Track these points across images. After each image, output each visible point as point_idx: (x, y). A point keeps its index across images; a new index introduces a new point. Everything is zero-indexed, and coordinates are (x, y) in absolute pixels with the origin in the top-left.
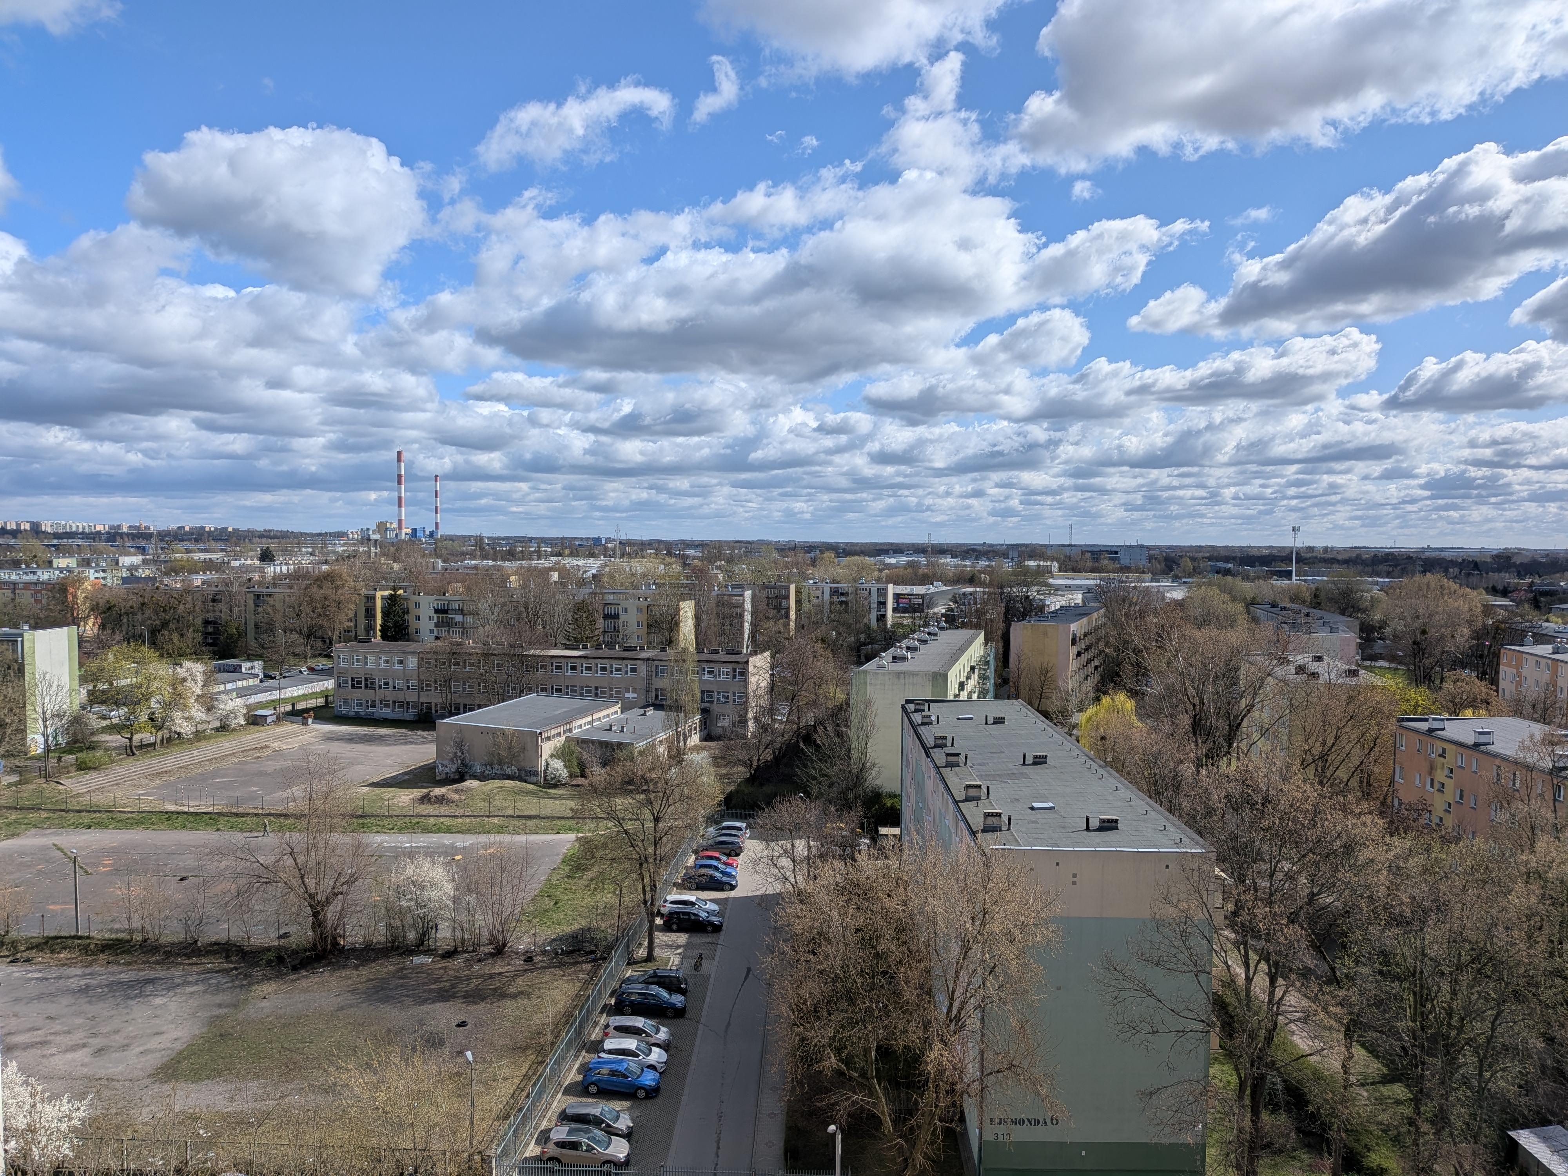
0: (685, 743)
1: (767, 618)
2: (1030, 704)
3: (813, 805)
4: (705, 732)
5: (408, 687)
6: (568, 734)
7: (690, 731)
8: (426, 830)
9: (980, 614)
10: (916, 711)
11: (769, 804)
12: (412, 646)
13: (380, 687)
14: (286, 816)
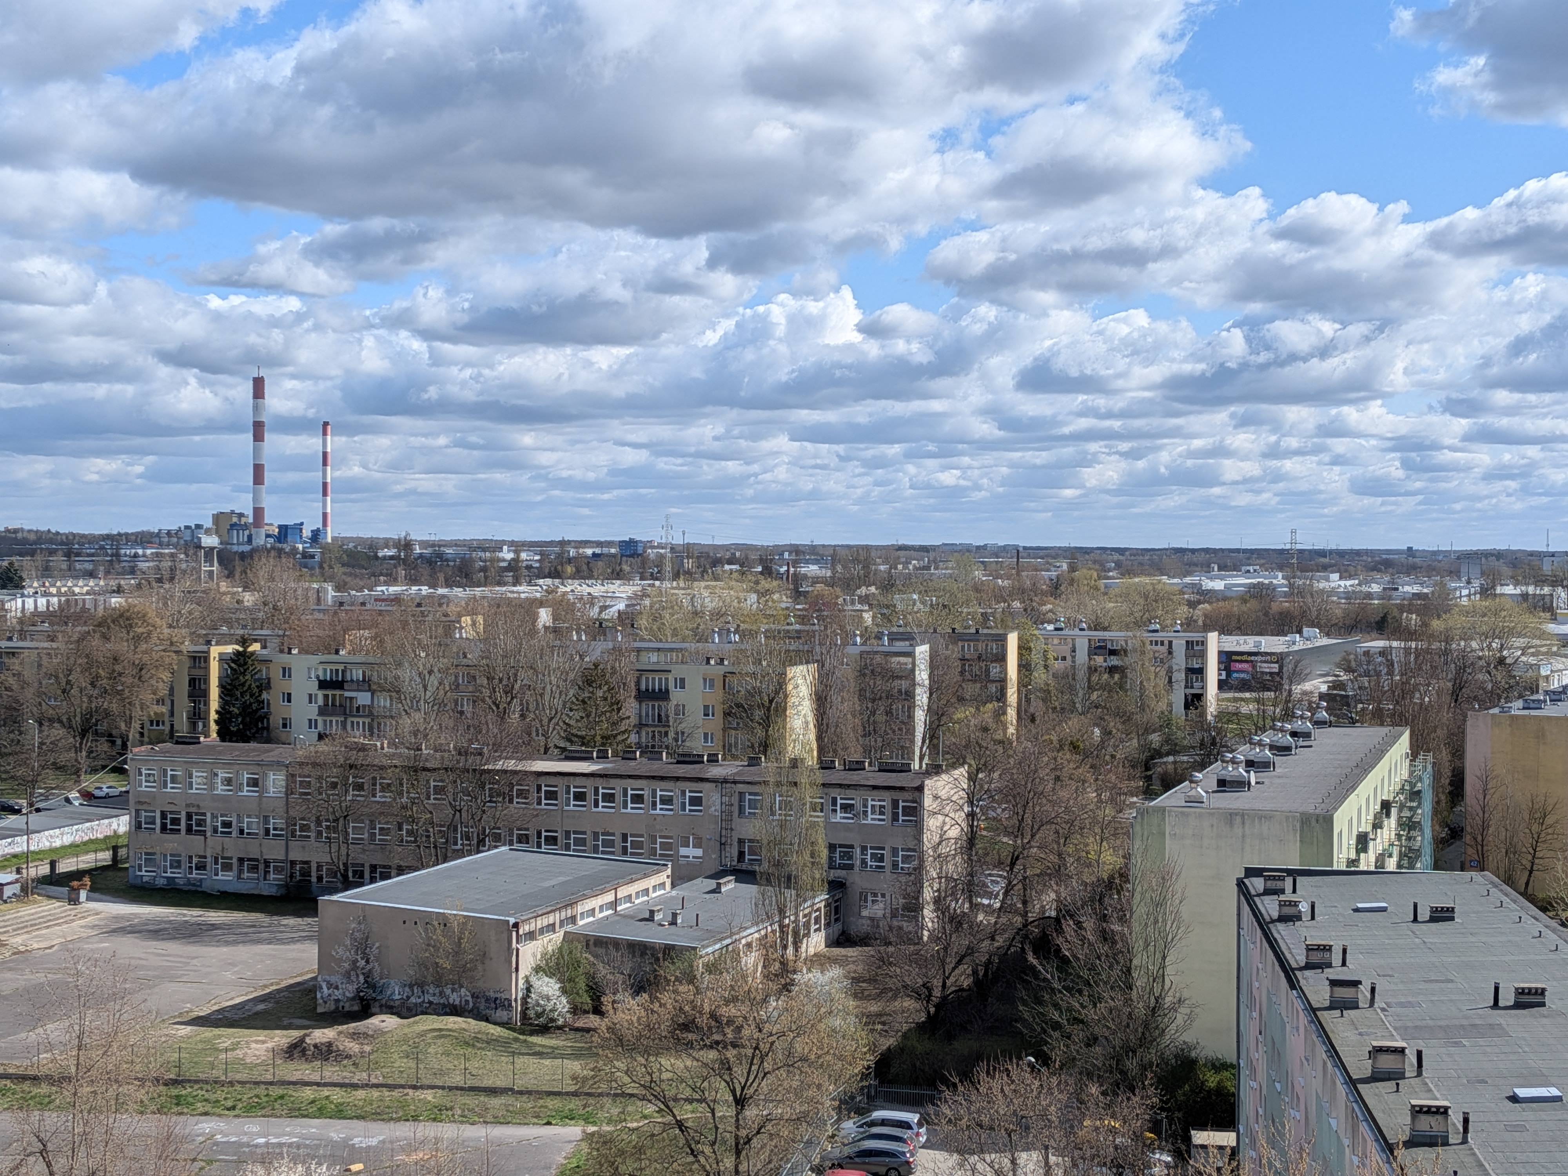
0: (797, 949)
1: (961, 699)
2: (1509, 881)
3: (1054, 1081)
4: (837, 928)
5: (267, 832)
6: (570, 928)
7: (807, 925)
8: (297, 1112)
9: (1403, 692)
10: (1267, 892)
11: (967, 1076)
12: (275, 752)
13: (215, 830)
14: (35, 1079)
